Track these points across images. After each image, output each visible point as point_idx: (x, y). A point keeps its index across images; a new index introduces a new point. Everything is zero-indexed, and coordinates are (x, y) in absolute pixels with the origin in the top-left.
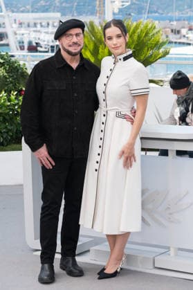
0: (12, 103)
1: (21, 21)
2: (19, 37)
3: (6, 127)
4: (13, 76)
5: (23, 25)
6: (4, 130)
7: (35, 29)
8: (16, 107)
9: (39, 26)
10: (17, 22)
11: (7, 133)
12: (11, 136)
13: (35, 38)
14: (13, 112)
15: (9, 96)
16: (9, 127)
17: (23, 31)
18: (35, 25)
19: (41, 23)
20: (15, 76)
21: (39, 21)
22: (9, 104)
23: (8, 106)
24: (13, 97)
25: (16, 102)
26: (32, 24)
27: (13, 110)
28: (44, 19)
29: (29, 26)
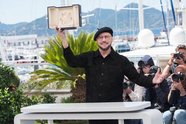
0: (5, 96)
1: (9, 42)
2: (8, 53)
3: (2, 114)
4: (5, 77)
5: (11, 45)
6: (1, 116)
7: (19, 47)
8: (9, 99)
9: (22, 44)
10: (6, 42)
11: (3, 117)
12: (7, 120)
13: (20, 53)
14: (7, 102)
15: (3, 91)
16: (4, 114)
17: (10, 48)
18: (19, 44)
19: (23, 43)
20: (7, 77)
21: (22, 41)
22: (3, 96)
23: (3, 98)
24: (6, 92)
25: (9, 95)
26: (17, 43)
27: (7, 101)
28: (25, 39)
29: (15, 45)
